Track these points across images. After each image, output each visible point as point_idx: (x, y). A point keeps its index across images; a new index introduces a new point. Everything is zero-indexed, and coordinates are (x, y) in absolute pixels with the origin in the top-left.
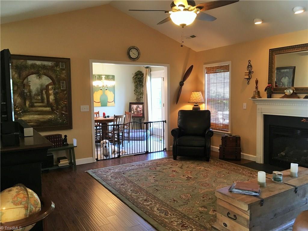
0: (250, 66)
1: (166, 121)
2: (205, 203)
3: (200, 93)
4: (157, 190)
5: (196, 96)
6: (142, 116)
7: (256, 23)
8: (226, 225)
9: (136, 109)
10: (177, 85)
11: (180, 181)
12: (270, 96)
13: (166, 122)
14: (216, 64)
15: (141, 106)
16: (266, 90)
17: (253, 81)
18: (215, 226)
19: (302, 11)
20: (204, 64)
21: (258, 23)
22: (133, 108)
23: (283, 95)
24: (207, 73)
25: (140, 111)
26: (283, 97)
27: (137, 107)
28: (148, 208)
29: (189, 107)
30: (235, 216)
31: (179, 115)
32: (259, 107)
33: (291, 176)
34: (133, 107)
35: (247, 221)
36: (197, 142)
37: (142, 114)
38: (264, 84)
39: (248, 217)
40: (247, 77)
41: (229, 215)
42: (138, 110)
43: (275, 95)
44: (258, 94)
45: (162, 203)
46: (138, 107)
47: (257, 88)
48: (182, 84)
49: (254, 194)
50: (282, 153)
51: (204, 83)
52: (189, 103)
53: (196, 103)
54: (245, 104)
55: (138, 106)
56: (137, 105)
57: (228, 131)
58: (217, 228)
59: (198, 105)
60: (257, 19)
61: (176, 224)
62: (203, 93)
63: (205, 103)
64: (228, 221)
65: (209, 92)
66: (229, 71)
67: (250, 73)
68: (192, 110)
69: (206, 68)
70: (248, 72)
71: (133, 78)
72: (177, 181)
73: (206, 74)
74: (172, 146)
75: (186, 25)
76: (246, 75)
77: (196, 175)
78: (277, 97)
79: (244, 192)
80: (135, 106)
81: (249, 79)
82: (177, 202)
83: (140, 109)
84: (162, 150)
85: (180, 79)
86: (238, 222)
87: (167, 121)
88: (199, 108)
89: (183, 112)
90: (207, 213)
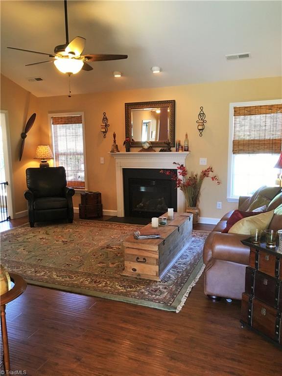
0: (105, 119)
1: (7, 182)
2: (100, 259)
3: (48, 148)
4: (39, 260)
5: (43, 150)
7: (116, 76)
8: (134, 270)
10: (19, 137)
12: (128, 150)
13: (7, 184)
14: (65, 114)
16: (124, 143)
17: (110, 135)
18: (124, 274)
20: (49, 113)
21: (118, 76)
23: (141, 148)
24: (53, 124)
26: (141, 151)
28: (46, 277)
29: (35, 164)
30: (144, 259)
31: (27, 174)
32: (117, 161)
35: (157, 260)
36: (58, 202)
38: (121, 140)
39: (157, 256)
40: (104, 130)
41: (138, 260)
43: (131, 149)
44: (116, 148)
45: (56, 270)
47: (115, 141)
48: (24, 136)
49: (157, 236)
51: (50, 135)
52: (35, 159)
53: (44, 159)
54: (102, 159)
57: (84, 189)
58: (127, 275)
59: (46, 162)
60: (117, 72)
61: (88, 283)
62: (51, 146)
63: (53, 158)
64: (136, 266)
65: (57, 146)
66: (81, 123)
67: (106, 126)
68: (39, 167)
69: (52, 117)
70: (104, 124)
73: (53, 125)
74: (28, 210)
76: (102, 128)
77: (69, 237)
78: (135, 151)
79: (149, 237)
81: (105, 132)
82: (72, 265)
85: (20, 130)
86: (148, 263)
87: (9, 183)
88: (48, 165)
89: (31, 171)
90: (108, 267)
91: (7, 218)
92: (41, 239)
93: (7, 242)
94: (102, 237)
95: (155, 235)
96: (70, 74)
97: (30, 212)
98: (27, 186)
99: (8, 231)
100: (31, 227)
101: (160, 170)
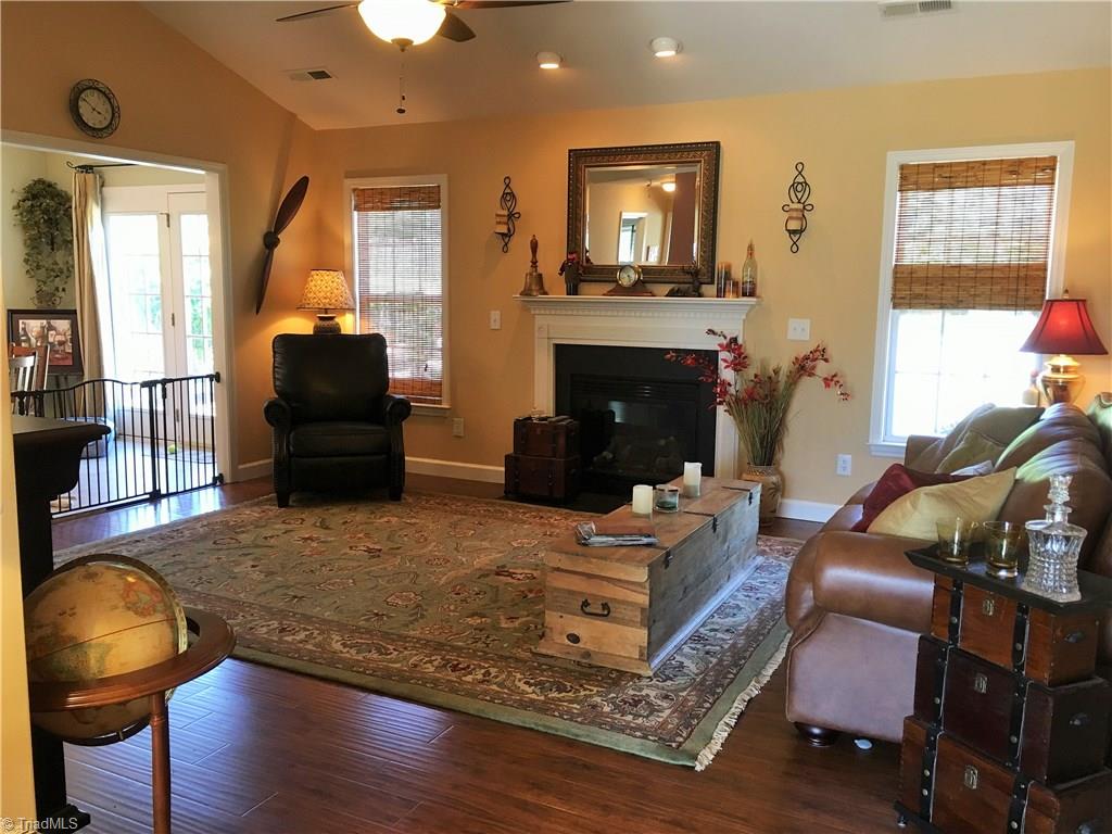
0: (509, 196)
1: (218, 374)
2: (475, 605)
3: (338, 277)
4: (295, 597)
5: (324, 285)
6: (69, 362)
7: (545, 66)
8: (575, 639)
9: (43, 336)
10: (256, 242)
11: (355, 564)
12: (573, 290)
13: (218, 381)
14: (393, 179)
15: (63, 325)
16: (562, 269)
17: (520, 244)
18: (544, 651)
19: (673, 53)
20: (347, 177)
21: (550, 66)
22: (26, 334)
23: (611, 286)
24: (357, 208)
25: (61, 343)
26: (610, 293)
27: (43, 328)
28: (310, 647)
29: (300, 325)
30: (605, 606)
31: (274, 352)
32: (540, 321)
33: (687, 495)
34: (24, 329)
35: (643, 610)
36: (359, 437)
37: (71, 357)
38: (553, 258)
39: (644, 600)
40: (504, 229)
41: (588, 609)
42: (51, 340)
43: (584, 287)
44: (538, 282)
45: (341, 627)
46: (51, 328)
47: (534, 263)
48: (271, 241)
49: (645, 540)
50: (605, 453)
51: (347, 241)
52: (300, 308)
53: (326, 311)
54: (495, 315)
55: (49, 323)
56: (45, 322)
57: (440, 402)
58: (550, 652)
59: (332, 318)
60: (549, 55)
61: (432, 669)
62: (348, 274)
63: (353, 310)
64: (584, 628)
65: (365, 274)
66: (438, 207)
67: (511, 216)
68: (312, 333)
69: (354, 190)
70: (506, 213)
71: (14, 208)
72: (342, 563)
73: (356, 213)
74: (272, 460)
75: (412, 42)
76: (499, 223)
77: (389, 538)
78: (593, 293)
79: (620, 540)
80: (34, 326)
81: (507, 236)
82: (389, 617)
83: (59, 338)
84: (210, 481)
85: (261, 223)
86: (616, 621)
87: (223, 376)
88: (337, 329)
89: (286, 343)
90: (496, 627)
91: (215, 478)
92: (306, 539)
93: (210, 544)
94: (485, 544)
95: (641, 535)
96: (404, 44)
97: (278, 463)
98: (275, 386)
99: (215, 514)
100: (280, 506)
101: (667, 351)
